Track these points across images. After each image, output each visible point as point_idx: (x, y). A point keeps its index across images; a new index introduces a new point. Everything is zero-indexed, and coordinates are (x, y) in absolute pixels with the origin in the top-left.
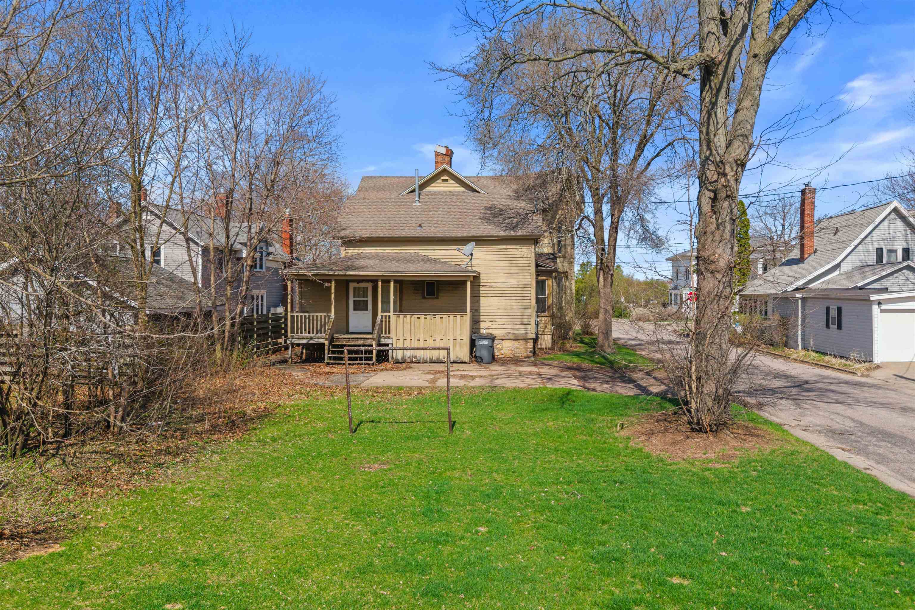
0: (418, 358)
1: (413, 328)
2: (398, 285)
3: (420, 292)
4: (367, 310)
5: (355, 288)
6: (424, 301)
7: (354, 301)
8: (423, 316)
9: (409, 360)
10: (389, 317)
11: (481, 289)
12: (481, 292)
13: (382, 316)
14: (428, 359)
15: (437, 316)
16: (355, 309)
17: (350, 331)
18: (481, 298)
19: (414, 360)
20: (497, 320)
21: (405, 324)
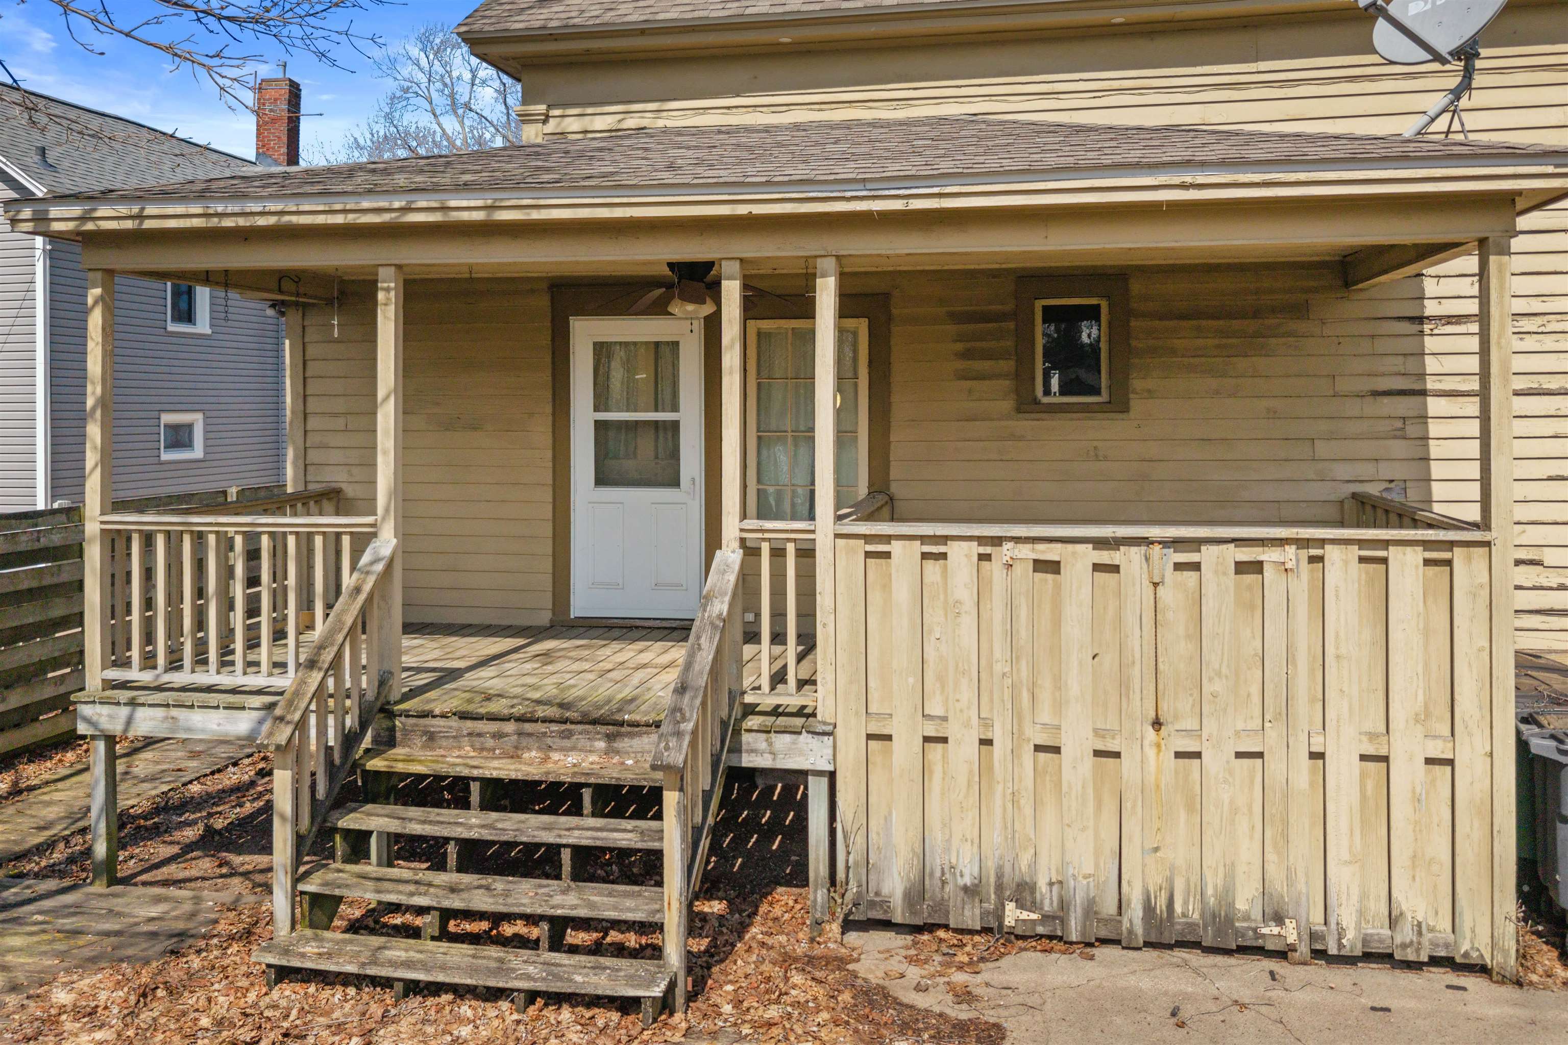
0: (1049, 902)
1: (1000, 651)
2: (862, 326)
3: (1007, 365)
4: (674, 482)
5: (602, 351)
6: (1025, 425)
7: (601, 427)
8: (1090, 555)
9: (971, 917)
10: (807, 553)
11: (1430, 344)
12: (1432, 365)
13: (750, 552)
14: (1135, 914)
15: (1208, 555)
16: (601, 480)
17: (579, 607)
18: (1435, 406)
19: (1012, 915)
20: (1550, 557)
21: (935, 616)
